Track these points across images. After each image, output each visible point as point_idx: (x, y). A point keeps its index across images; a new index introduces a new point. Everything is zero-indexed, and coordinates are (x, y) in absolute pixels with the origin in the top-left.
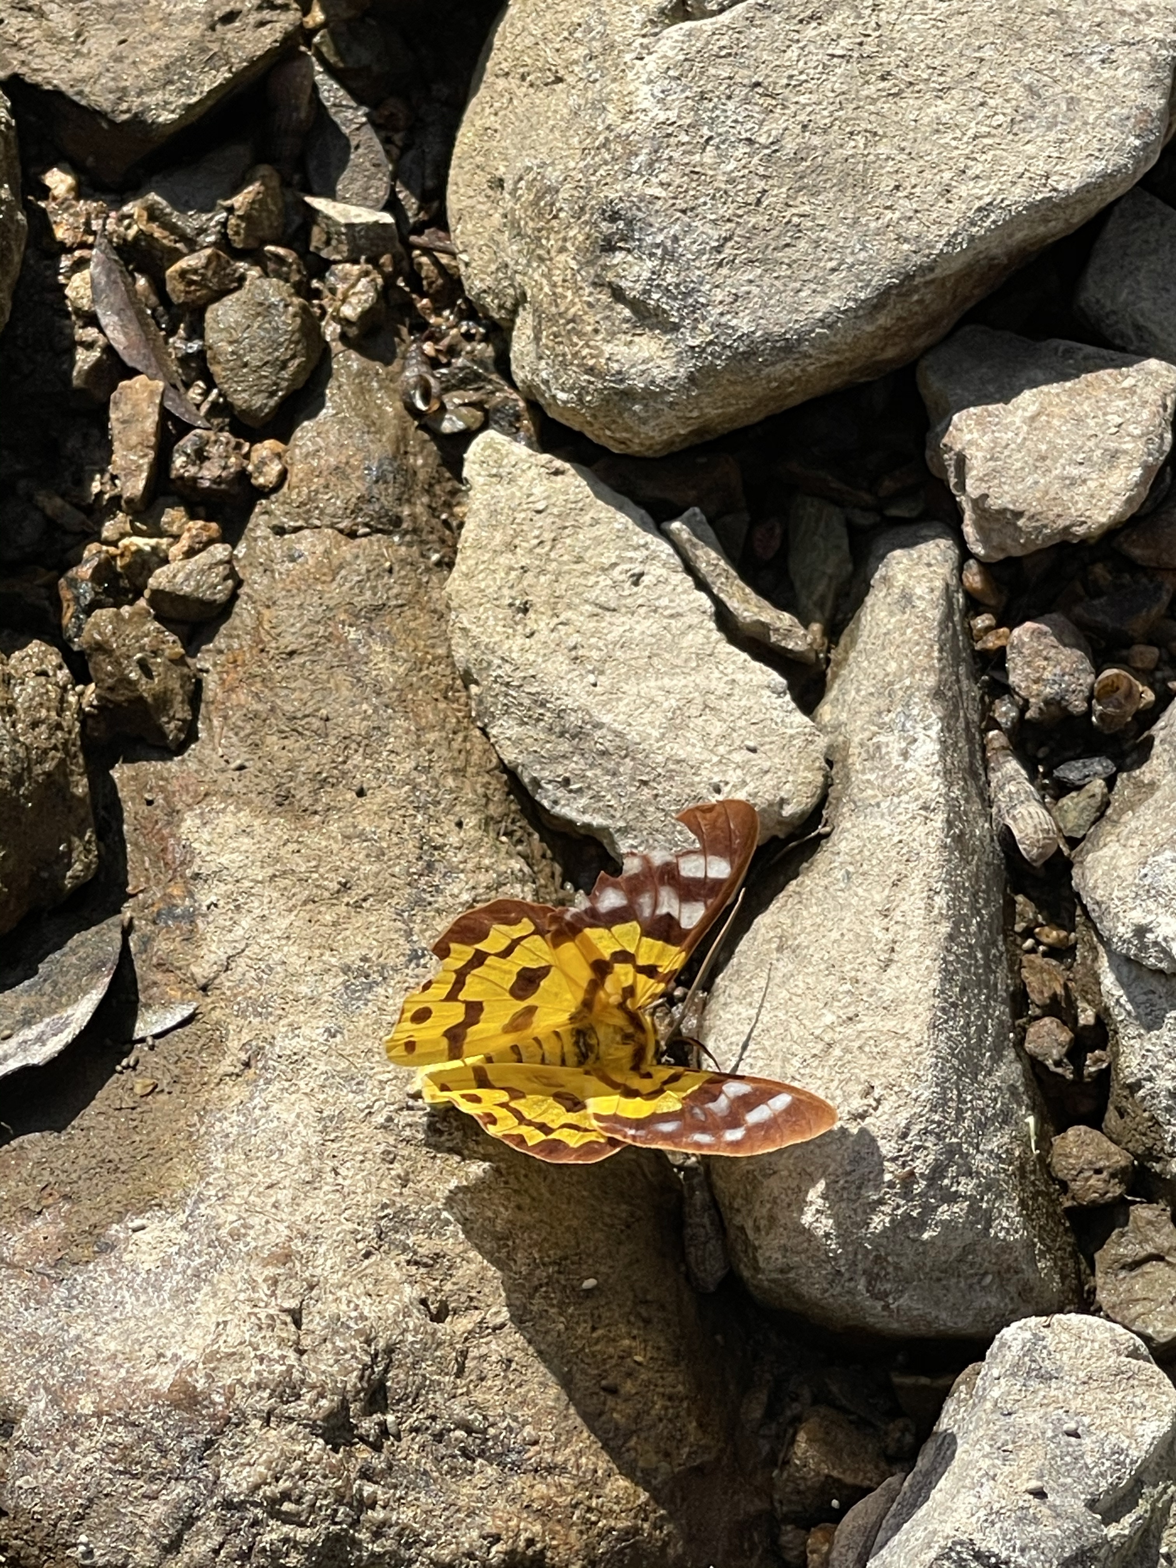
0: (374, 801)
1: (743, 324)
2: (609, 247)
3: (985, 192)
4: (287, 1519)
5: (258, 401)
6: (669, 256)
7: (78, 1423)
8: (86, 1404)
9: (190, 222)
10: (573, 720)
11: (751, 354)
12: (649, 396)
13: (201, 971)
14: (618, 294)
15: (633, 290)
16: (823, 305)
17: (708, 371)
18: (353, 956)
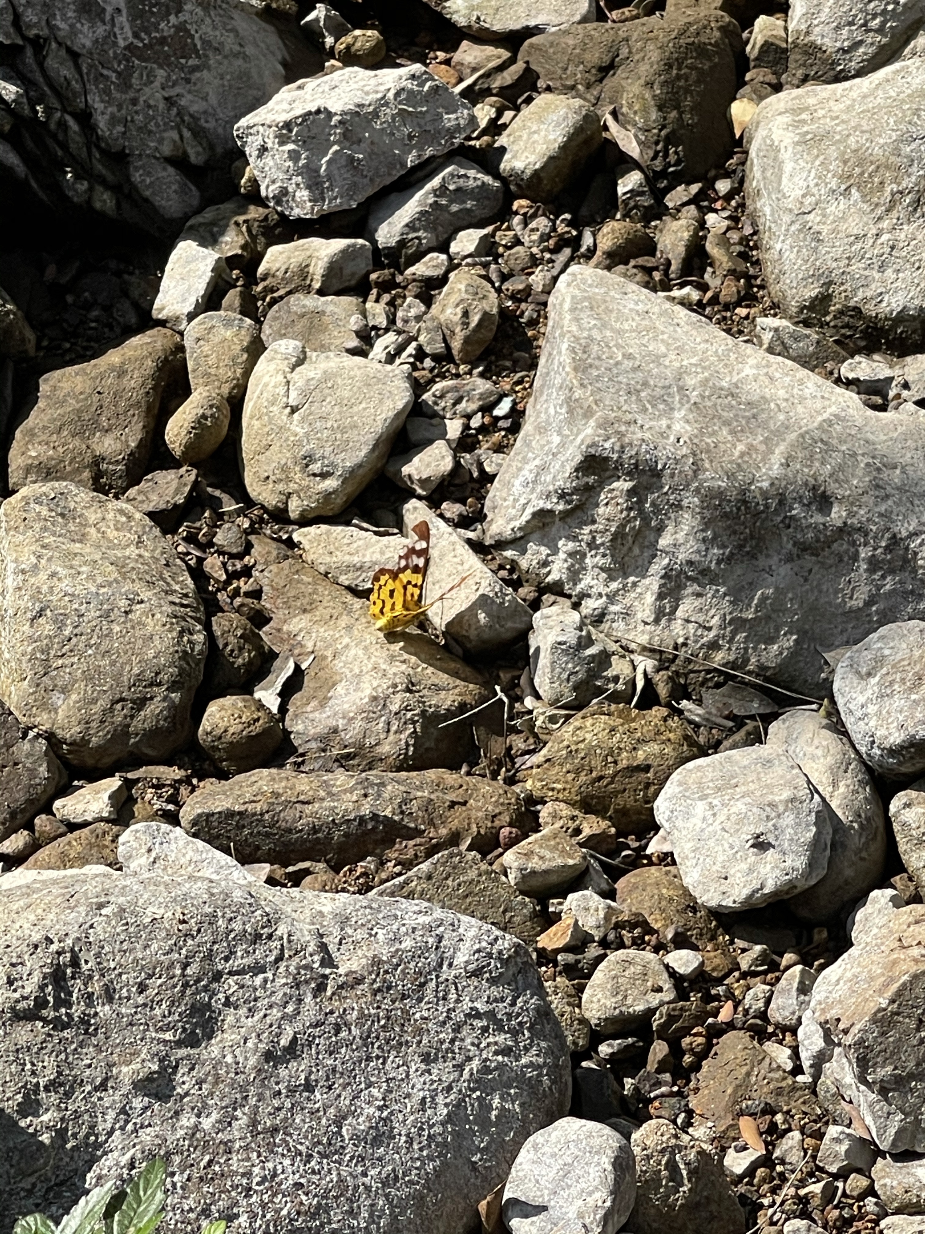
0: (325, 601)
1: (348, 464)
2: (307, 466)
3: (384, 416)
4: (411, 710)
5: (239, 549)
6: (324, 458)
7: (353, 718)
8: (352, 715)
9: (198, 524)
10: (358, 565)
11: (353, 470)
12: (335, 492)
13: (310, 650)
14: (315, 475)
15: (317, 471)
16: (363, 454)
17: (346, 478)
18: (344, 625)
